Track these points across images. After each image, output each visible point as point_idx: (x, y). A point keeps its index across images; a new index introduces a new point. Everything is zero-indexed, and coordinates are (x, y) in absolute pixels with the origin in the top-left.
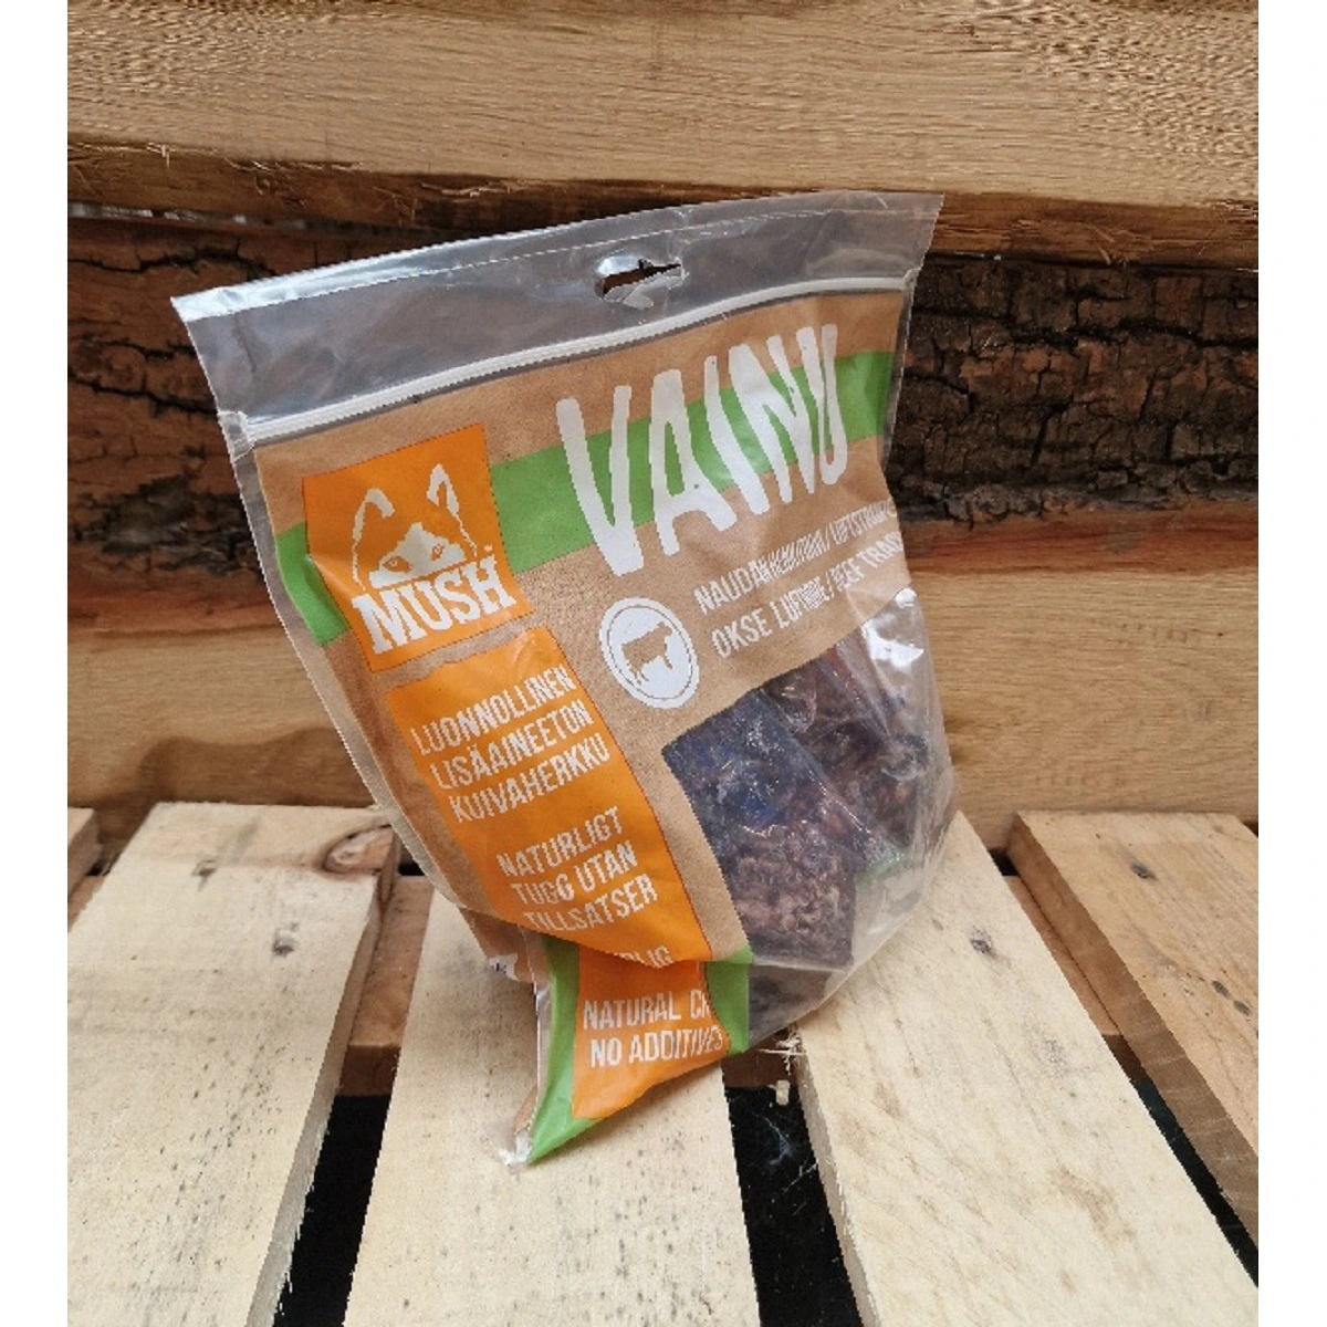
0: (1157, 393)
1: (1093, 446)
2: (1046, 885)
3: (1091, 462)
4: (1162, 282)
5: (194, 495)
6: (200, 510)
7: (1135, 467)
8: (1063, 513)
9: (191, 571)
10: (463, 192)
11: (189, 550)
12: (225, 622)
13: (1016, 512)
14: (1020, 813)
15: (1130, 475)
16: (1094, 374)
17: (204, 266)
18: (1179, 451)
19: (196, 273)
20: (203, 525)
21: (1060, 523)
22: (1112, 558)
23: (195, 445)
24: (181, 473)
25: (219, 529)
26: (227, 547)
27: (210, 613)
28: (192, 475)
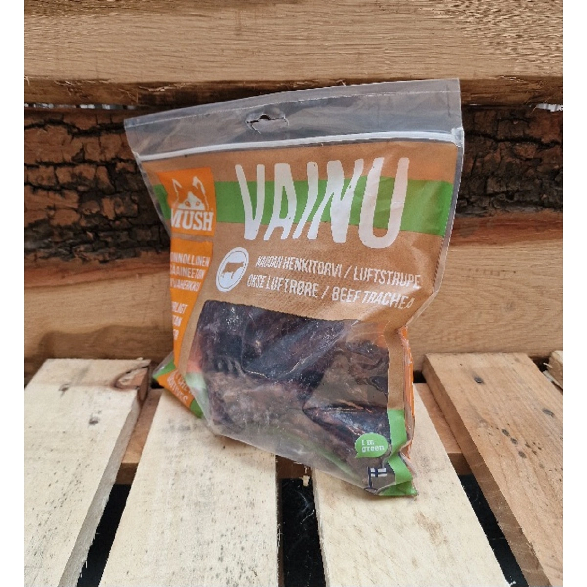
0: (478, 164)
2: (436, 387)
4: (478, 114)
5: (52, 226)
6: (56, 233)
7: (471, 198)
9: (54, 260)
10: (158, 89)
11: (52, 250)
12: (70, 281)
14: (427, 355)
15: (468, 201)
17: (49, 127)
18: (490, 190)
19: (47, 130)
20: (58, 239)
22: (462, 239)
23: (52, 205)
24: (47, 217)
25: (64, 241)
26: (68, 248)
27: (63, 277)
28: (51, 218)
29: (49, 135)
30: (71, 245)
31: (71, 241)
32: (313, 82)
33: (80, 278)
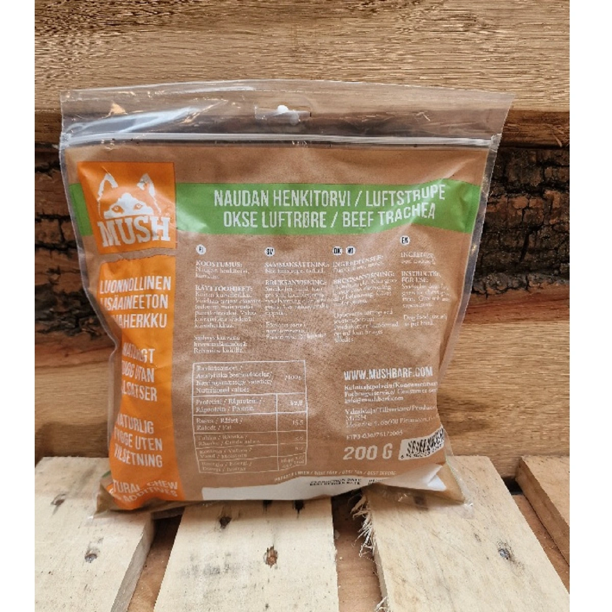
1: (556, 249)
2: (541, 504)
3: (556, 259)
5: (55, 294)
6: (60, 302)
8: (540, 287)
9: (56, 334)
11: (55, 323)
12: (74, 361)
13: (512, 288)
14: (523, 457)
16: (556, 209)
17: (54, 172)
19: (50, 175)
20: (62, 309)
21: (538, 293)
23: (55, 268)
24: (48, 282)
25: (70, 311)
26: (74, 321)
27: (67, 355)
28: (53, 283)
29: (53, 182)
30: (78, 317)
31: (78, 311)
32: (387, 115)
33: (88, 357)
